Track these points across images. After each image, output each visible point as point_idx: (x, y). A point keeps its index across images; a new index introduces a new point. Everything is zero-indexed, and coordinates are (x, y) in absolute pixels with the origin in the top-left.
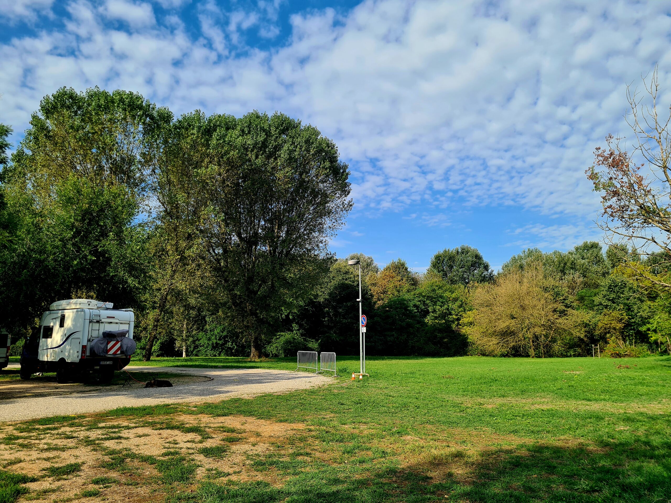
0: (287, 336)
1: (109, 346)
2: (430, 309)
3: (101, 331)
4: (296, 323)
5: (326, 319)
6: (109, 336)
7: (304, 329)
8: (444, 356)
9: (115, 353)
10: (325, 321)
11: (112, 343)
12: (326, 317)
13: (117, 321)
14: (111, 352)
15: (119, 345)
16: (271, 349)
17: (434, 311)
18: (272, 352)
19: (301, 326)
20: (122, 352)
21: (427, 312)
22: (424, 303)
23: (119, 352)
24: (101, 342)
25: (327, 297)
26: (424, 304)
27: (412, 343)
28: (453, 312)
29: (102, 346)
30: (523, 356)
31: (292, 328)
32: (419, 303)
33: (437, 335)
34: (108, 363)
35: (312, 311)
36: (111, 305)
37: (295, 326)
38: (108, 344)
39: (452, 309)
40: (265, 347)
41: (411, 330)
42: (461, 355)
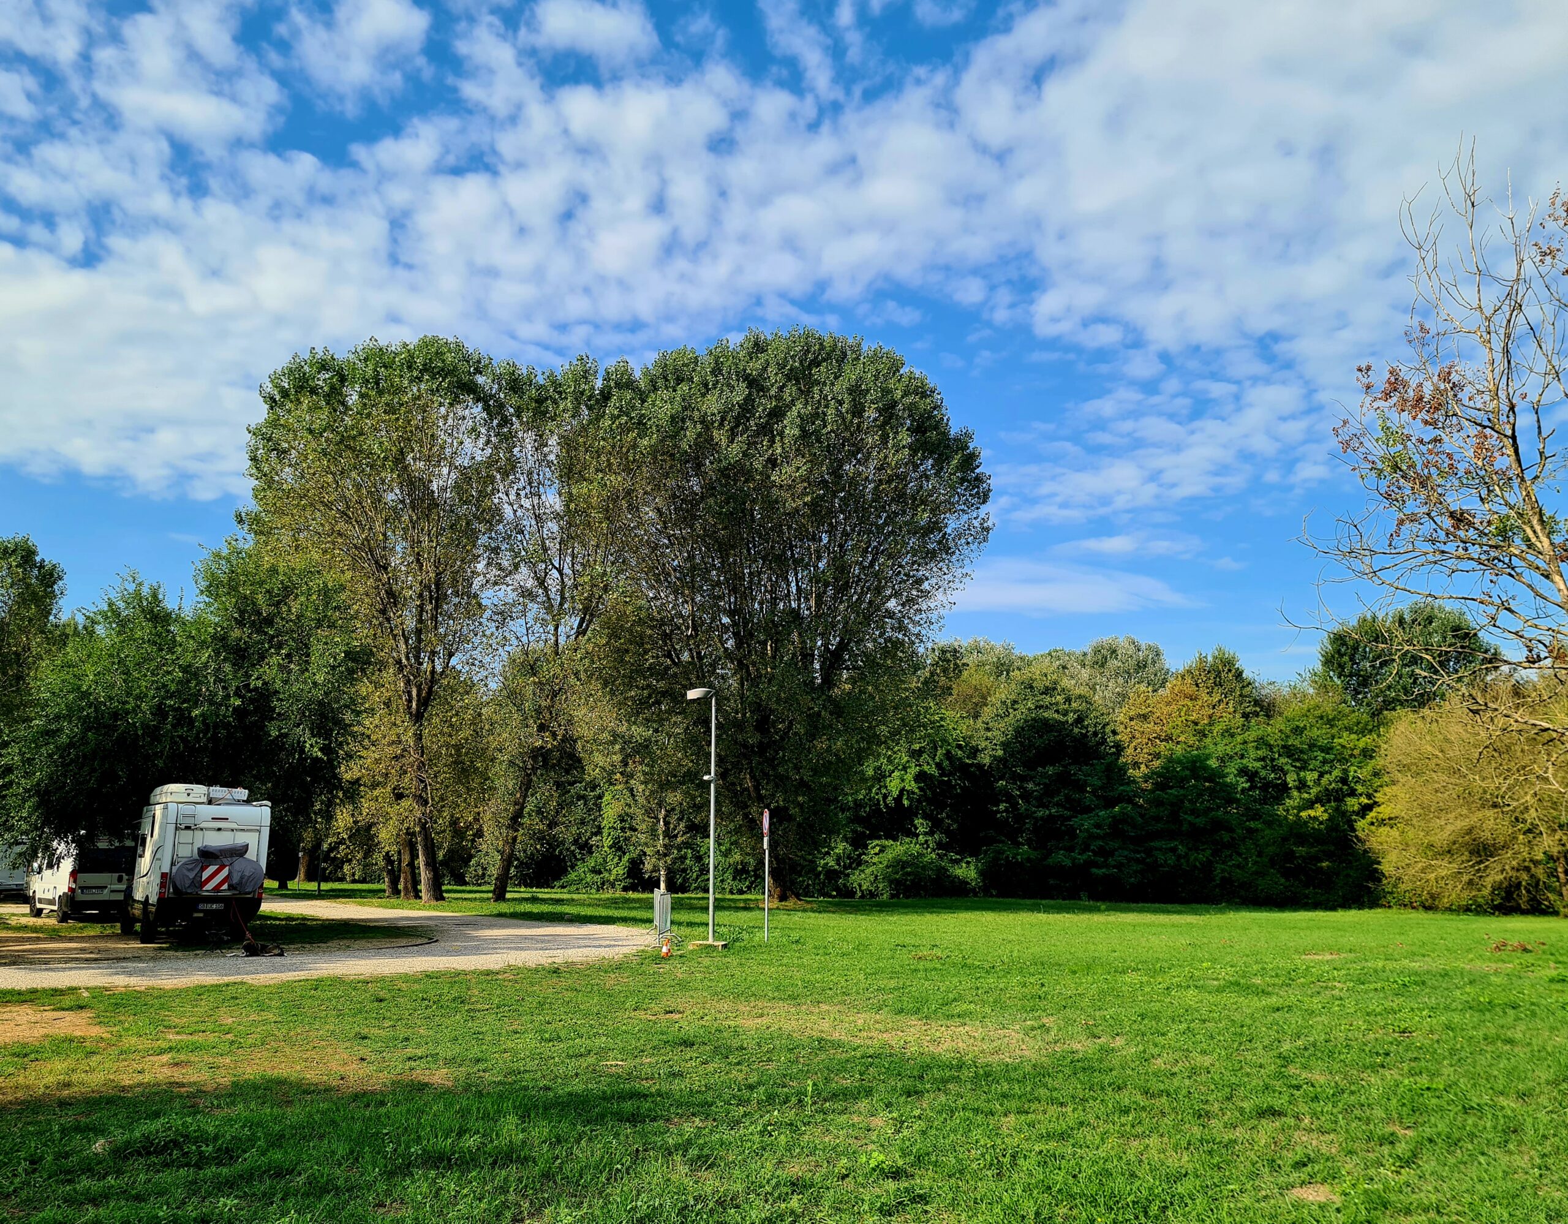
0: (898, 849)
1: (205, 875)
2: (1291, 779)
3: (198, 844)
4: (925, 817)
5: (1002, 807)
6: (207, 856)
7: (947, 832)
8: (1316, 906)
9: (217, 888)
10: (998, 812)
11: (212, 869)
12: (1003, 802)
13: (234, 826)
14: (210, 886)
15: (225, 873)
16: (861, 879)
17: (1302, 786)
18: (860, 886)
19: (936, 825)
20: (231, 887)
21: (1284, 789)
22: (1273, 767)
23: (225, 887)
24: (190, 867)
25: (1000, 753)
26: (1275, 769)
27: (1223, 871)
28: (1360, 789)
29: (192, 875)
30: (1524, 912)
31: (916, 828)
32: (1258, 764)
33: (1293, 852)
34: (214, 906)
35: (961, 787)
36: (242, 793)
37: (921, 824)
38: (203, 869)
39: (1358, 780)
40: (848, 875)
41: (1226, 837)
42: (1361, 907)
